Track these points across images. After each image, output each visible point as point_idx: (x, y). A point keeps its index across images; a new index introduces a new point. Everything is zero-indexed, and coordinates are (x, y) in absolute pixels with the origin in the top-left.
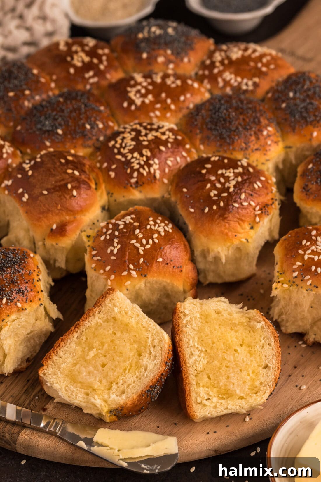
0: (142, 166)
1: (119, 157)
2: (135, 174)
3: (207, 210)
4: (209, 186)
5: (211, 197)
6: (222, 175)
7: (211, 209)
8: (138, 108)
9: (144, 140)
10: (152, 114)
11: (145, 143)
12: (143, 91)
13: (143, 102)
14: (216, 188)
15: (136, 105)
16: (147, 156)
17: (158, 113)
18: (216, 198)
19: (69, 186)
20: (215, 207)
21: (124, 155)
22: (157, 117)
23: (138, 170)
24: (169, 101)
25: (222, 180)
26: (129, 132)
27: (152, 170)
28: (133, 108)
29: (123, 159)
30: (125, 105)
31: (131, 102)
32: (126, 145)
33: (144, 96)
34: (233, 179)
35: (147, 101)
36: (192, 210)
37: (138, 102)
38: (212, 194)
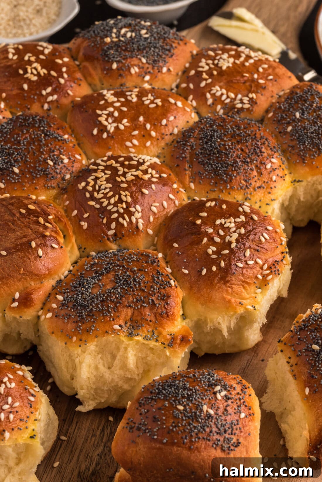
0: (121, 215)
1: (92, 203)
2: (113, 225)
3: (204, 272)
4: (205, 240)
5: (208, 255)
6: (222, 225)
7: (209, 270)
8: (111, 136)
9: (122, 182)
10: (128, 144)
11: (124, 185)
12: (116, 114)
13: (117, 128)
14: (214, 243)
15: (108, 132)
16: (126, 202)
17: (135, 142)
18: (214, 256)
19: (33, 244)
20: (214, 268)
21: (98, 201)
22: (134, 146)
23: (116, 220)
24: (148, 126)
25: (222, 233)
26: (103, 171)
27: (134, 220)
28: (105, 135)
29: (98, 206)
30: (95, 132)
31: (103, 129)
32: (100, 187)
33: (118, 120)
34: (235, 232)
35: (122, 127)
36: (186, 272)
37: (111, 128)
38: (210, 251)
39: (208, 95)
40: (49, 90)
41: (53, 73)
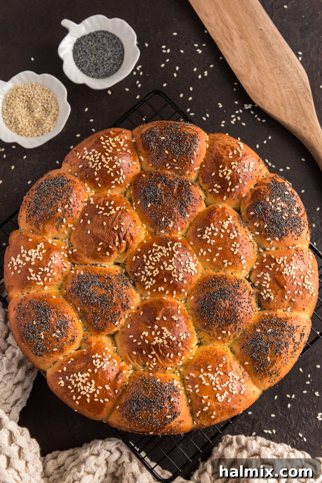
0: (145, 275)
1: (145, 257)
2: (139, 274)
3: (131, 336)
4: (150, 327)
5: (141, 334)
6: (163, 331)
7: (133, 338)
8: (201, 239)
9: (164, 266)
10: (202, 250)
11: (162, 268)
12: (215, 234)
13: (207, 239)
14: (150, 334)
15: (202, 236)
16: (153, 274)
17: (205, 253)
18: (142, 337)
19: (101, 243)
20: (135, 341)
21: (148, 259)
22: (202, 254)
23: (142, 274)
24: (218, 255)
25: (158, 333)
26: (168, 251)
27: (146, 283)
28: (199, 236)
29: (145, 261)
30: (199, 230)
31: (202, 233)
32: (157, 255)
33: (212, 237)
34: (163, 339)
35: (209, 242)
36: (129, 326)
37: (205, 237)
38: (144, 333)
39: (262, 273)
40: (219, 187)
41: (230, 183)
